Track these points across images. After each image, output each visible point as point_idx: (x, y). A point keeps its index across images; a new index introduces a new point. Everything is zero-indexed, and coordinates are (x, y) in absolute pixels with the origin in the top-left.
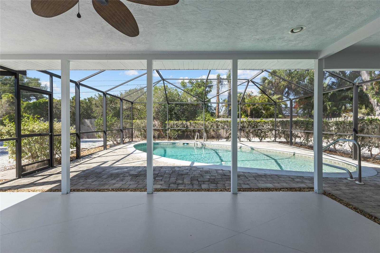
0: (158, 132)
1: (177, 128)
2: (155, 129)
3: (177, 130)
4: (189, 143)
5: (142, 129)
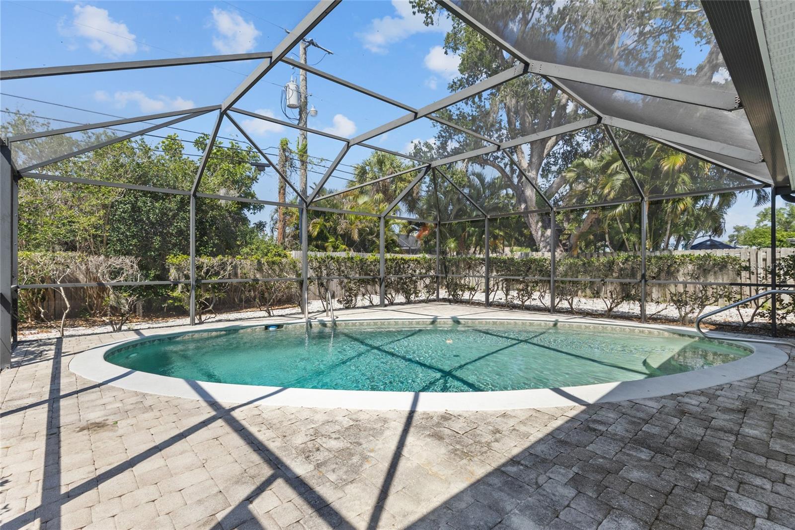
0: (130, 296)
1: (210, 277)
2: (119, 284)
3: (214, 287)
4: (285, 324)
5: (61, 288)
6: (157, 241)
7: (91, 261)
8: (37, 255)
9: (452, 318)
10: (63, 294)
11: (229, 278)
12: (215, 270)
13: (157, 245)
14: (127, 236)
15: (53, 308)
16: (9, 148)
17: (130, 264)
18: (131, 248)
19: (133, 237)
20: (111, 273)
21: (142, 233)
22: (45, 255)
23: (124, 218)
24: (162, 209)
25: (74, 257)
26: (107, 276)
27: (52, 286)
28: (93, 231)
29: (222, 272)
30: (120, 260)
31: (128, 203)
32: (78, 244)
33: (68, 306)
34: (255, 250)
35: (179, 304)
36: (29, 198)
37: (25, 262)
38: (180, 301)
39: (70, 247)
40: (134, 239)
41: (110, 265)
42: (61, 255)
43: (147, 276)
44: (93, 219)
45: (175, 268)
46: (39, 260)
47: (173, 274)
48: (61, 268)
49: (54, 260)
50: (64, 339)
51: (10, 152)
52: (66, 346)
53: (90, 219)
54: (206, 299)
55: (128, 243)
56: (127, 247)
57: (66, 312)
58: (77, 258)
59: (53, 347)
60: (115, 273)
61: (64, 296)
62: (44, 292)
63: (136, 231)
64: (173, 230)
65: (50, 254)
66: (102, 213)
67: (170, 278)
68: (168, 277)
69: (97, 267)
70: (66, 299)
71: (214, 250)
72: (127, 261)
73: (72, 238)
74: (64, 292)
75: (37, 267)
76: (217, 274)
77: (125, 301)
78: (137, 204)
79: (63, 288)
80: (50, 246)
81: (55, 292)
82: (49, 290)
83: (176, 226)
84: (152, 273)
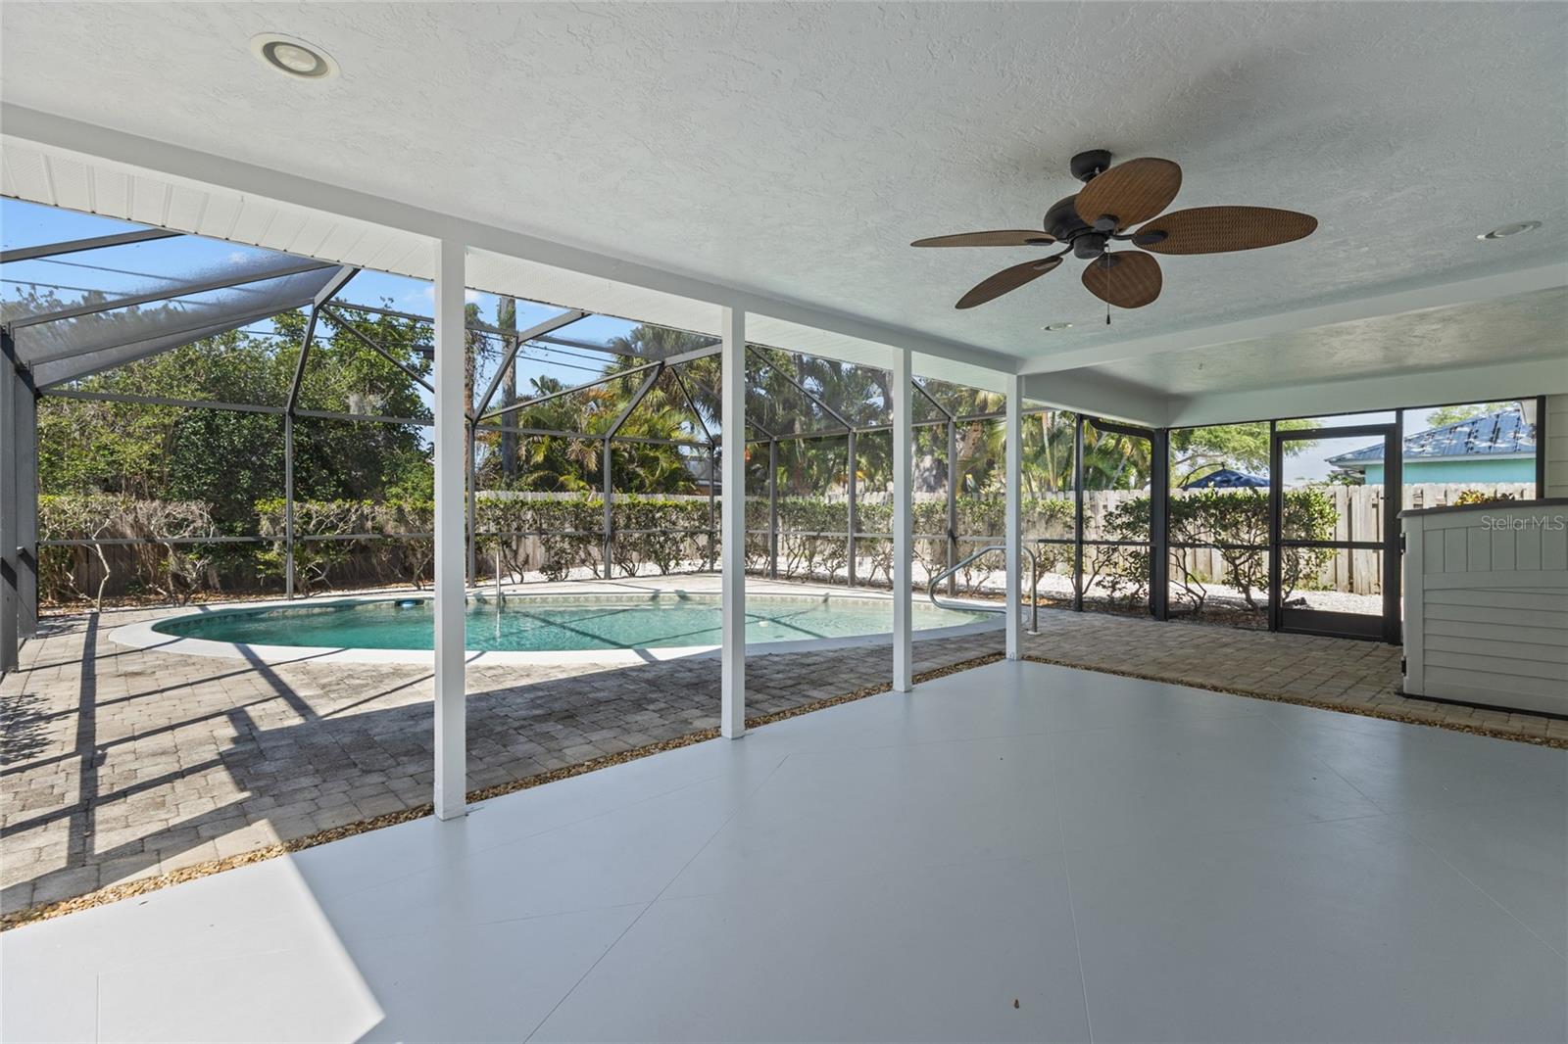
0: (199, 559)
1: (323, 532)
2: (184, 540)
3: (327, 546)
4: (426, 598)
5: (97, 546)
6: (245, 477)
7: (141, 508)
8: (63, 500)
9: (677, 592)
10: (100, 554)
11: (353, 533)
12: (332, 522)
13: (245, 482)
14: (199, 470)
15: (86, 579)
16: (11, 337)
17: (197, 512)
18: (205, 488)
19: (208, 471)
20: (169, 526)
21: (222, 465)
22: (74, 500)
23: (194, 444)
24: (254, 428)
25: (116, 503)
26: (164, 530)
27: (84, 543)
28: (146, 465)
29: (341, 525)
30: (185, 506)
31: (201, 420)
32: (123, 482)
33: (108, 571)
34: (410, 491)
35: (274, 571)
36: (51, 419)
37: (46, 510)
38: (276, 567)
39: (110, 487)
40: (209, 474)
41: (169, 514)
42: (98, 498)
43: (231, 531)
44: (146, 448)
45: (268, 519)
46: (66, 507)
47: (265, 526)
48: (97, 518)
49: (87, 507)
50: (101, 615)
51: (12, 343)
52: (102, 620)
53: (141, 447)
54: (318, 565)
55: (200, 480)
56: (198, 486)
57: (106, 579)
58: (119, 504)
59: (87, 622)
60: (176, 525)
61: (102, 557)
62: (71, 556)
63: (213, 463)
64: (270, 461)
65: (81, 499)
66: (159, 438)
67: (262, 532)
68: (259, 531)
69: (149, 517)
70: (104, 562)
71: (340, 490)
72: (194, 508)
73: (114, 473)
74: (103, 552)
75: (63, 517)
76: (334, 527)
77: (194, 566)
78: (214, 420)
79: (100, 545)
80: (82, 486)
81: (89, 553)
82: (80, 550)
83: (275, 455)
84: (239, 526)
